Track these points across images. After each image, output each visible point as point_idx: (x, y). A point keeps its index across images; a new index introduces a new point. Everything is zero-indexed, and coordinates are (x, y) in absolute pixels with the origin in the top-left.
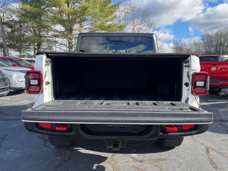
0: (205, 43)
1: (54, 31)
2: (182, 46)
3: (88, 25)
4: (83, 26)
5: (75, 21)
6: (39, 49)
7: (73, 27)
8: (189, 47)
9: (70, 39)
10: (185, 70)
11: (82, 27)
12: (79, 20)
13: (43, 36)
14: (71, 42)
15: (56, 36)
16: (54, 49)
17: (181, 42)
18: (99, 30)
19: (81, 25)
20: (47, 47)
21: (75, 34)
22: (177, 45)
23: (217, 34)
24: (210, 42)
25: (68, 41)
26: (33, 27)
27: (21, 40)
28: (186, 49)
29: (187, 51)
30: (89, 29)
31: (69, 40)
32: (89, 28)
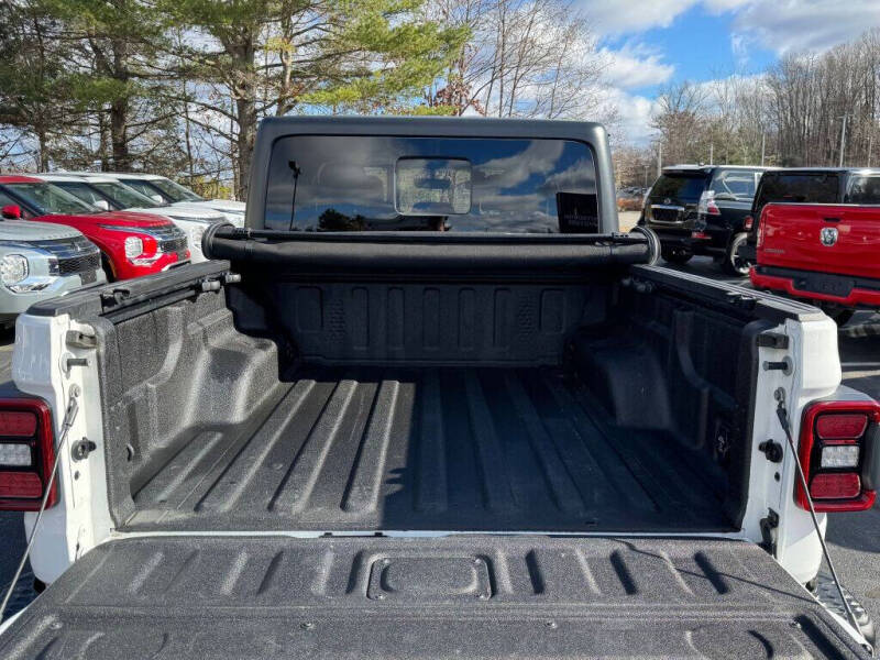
0: (780, 98)
1: (180, 51)
2: (692, 112)
3: (314, 27)
4: (294, 31)
5: (264, 11)
6: (119, 126)
7: (256, 36)
8: (718, 113)
9: (243, 86)
10: (767, 384)
11: (291, 38)
12: (279, 7)
13: (134, 75)
14: (248, 97)
15: (186, 73)
16: (180, 127)
17: (686, 94)
18: (360, 49)
19: (287, 27)
20: (153, 117)
21: (266, 67)
22: (672, 106)
23: (830, 61)
24: (801, 95)
25: (237, 94)
26: (89, 36)
27: (41, 91)
28: (704, 122)
29: (709, 131)
30: (322, 46)
31: (241, 92)
32: (320, 41)
